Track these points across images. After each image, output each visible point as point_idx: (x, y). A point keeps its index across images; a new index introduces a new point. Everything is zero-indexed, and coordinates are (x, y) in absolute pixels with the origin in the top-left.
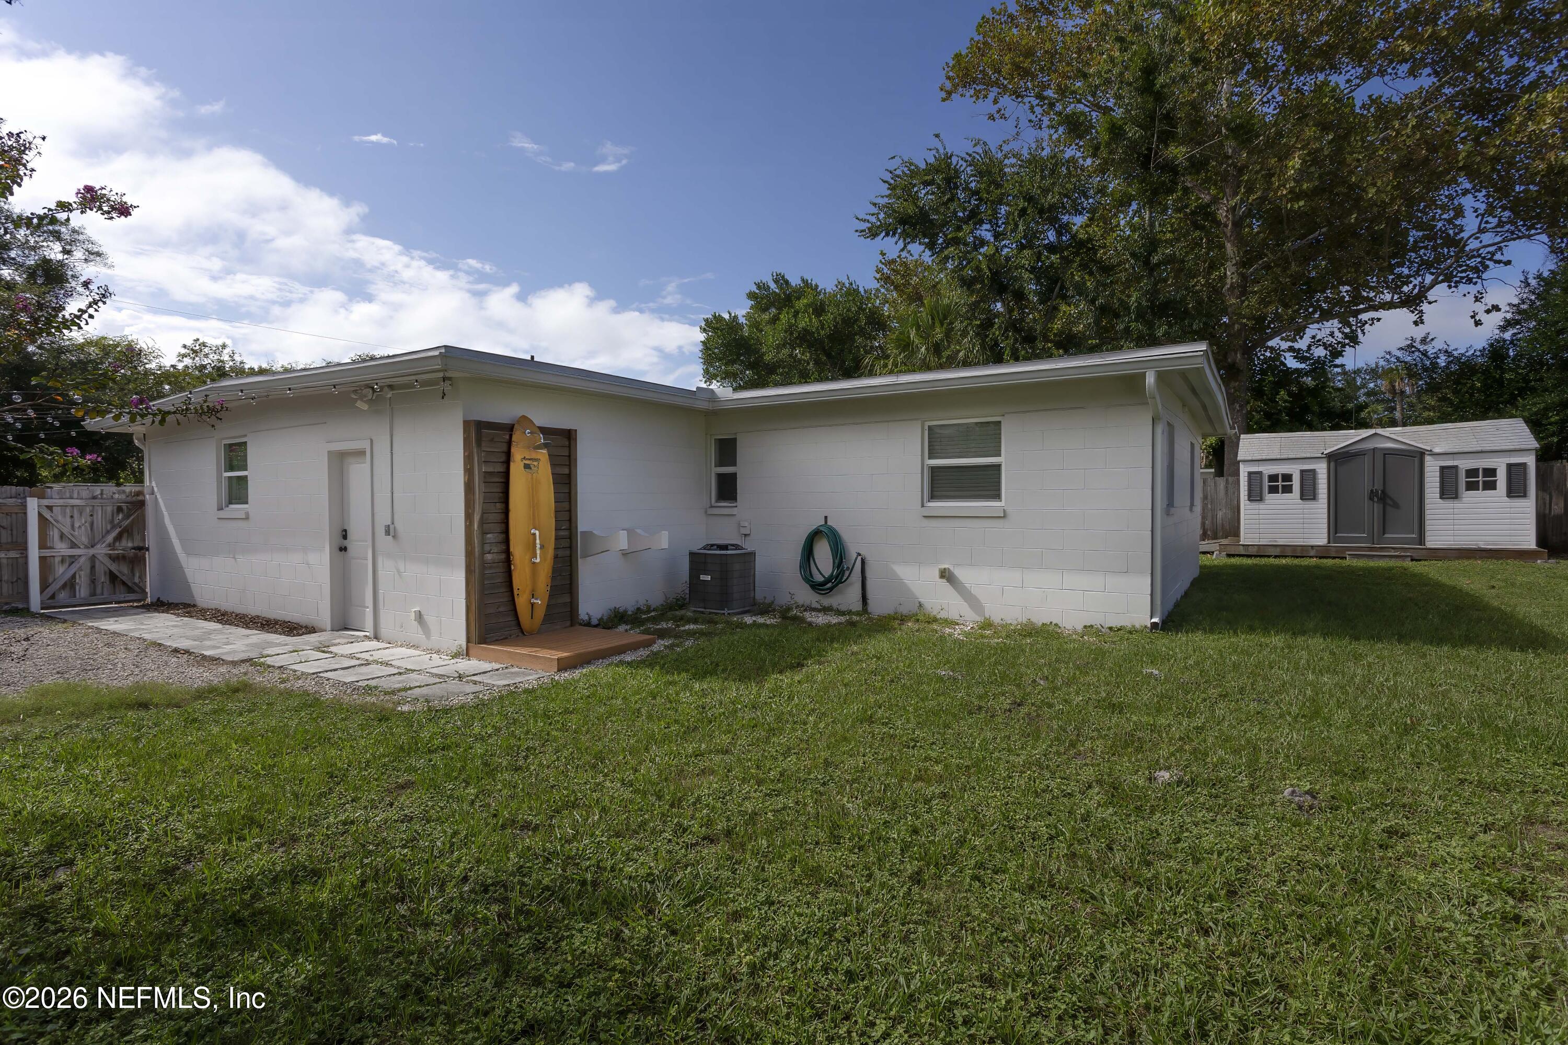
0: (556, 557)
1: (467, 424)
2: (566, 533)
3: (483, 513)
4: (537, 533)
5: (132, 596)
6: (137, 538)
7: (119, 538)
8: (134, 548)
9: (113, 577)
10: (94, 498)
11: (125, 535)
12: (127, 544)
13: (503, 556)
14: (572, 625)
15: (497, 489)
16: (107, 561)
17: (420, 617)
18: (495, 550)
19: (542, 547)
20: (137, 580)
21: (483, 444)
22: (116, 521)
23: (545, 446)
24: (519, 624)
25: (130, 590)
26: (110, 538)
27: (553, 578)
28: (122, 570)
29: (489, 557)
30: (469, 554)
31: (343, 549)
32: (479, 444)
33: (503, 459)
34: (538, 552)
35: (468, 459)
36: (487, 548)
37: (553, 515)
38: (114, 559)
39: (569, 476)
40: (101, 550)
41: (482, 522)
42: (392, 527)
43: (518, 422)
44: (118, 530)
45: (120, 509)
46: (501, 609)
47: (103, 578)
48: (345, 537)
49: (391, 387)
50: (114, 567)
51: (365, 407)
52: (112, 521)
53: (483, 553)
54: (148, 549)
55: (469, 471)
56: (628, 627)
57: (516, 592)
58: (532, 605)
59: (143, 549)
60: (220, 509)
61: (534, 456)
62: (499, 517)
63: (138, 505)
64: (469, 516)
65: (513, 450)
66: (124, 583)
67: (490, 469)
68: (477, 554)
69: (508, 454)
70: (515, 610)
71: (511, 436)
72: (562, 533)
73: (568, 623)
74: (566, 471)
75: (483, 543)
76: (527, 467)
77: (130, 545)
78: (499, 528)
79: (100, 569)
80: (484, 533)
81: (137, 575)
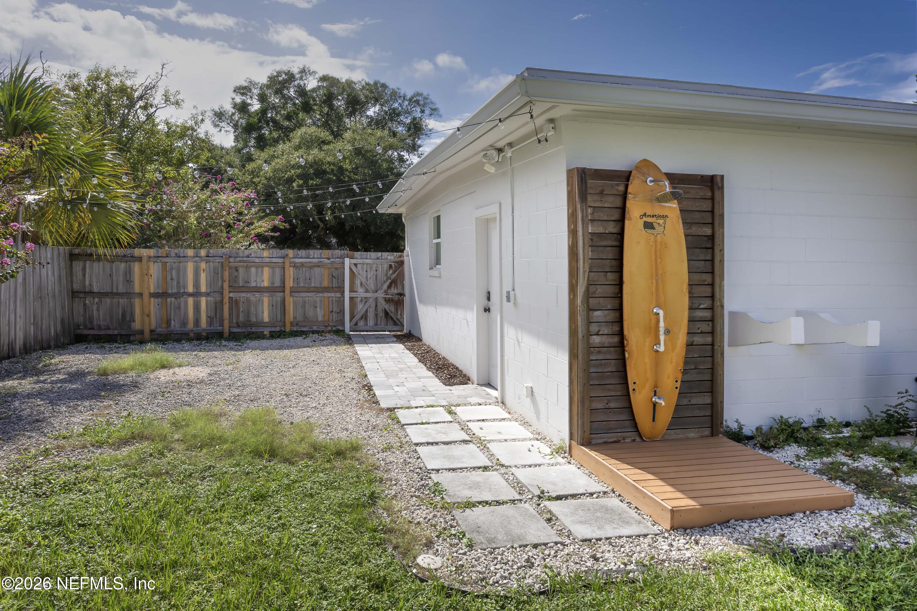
0: (690, 345)
1: (570, 172)
2: (707, 314)
3: (589, 285)
4: (661, 313)
5: (396, 328)
6: (400, 286)
7: (389, 287)
8: (398, 294)
9: (387, 314)
10: (378, 259)
11: (393, 285)
12: (394, 291)
13: (615, 340)
14: (713, 434)
15: (610, 254)
16: (383, 302)
17: (531, 392)
18: (605, 330)
19: (667, 332)
20: (399, 317)
21: (589, 198)
22: (389, 275)
23: (674, 196)
24: (635, 425)
25: (395, 324)
26: (385, 287)
27: (685, 372)
28: (391, 308)
29: (596, 340)
30: (573, 333)
31: (487, 310)
32: (583, 198)
33: (616, 215)
34: (662, 338)
35: (572, 218)
36: (594, 328)
37: (685, 288)
38: (387, 301)
39: (712, 238)
40: (380, 295)
41: (588, 295)
42: (512, 293)
43: (637, 168)
44: (389, 281)
45: (391, 266)
46: (612, 405)
47: (381, 314)
48: (489, 299)
49: (510, 145)
50: (387, 307)
51: (492, 170)
52: (387, 275)
53: (589, 334)
54: (405, 296)
55: (573, 233)
56: (802, 451)
57: (631, 387)
58: (655, 405)
59: (402, 295)
60: (431, 268)
61: (658, 212)
62: (611, 290)
63: (401, 263)
64: (572, 288)
65: (628, 204)
66: (392, 318)
67: (600, 230)
68: (580, 336)
69: (623, 210)
70: (630, 407)
71: (627, 186)
72: (699, 314)
73: (707, 432)
74: (708, 231)
75: (589, 322)
76: (648, 226)
77: (396, 292)
78: (610, 304)
79: (380, 308)
80: (590, 309)
81: (399, 313)
